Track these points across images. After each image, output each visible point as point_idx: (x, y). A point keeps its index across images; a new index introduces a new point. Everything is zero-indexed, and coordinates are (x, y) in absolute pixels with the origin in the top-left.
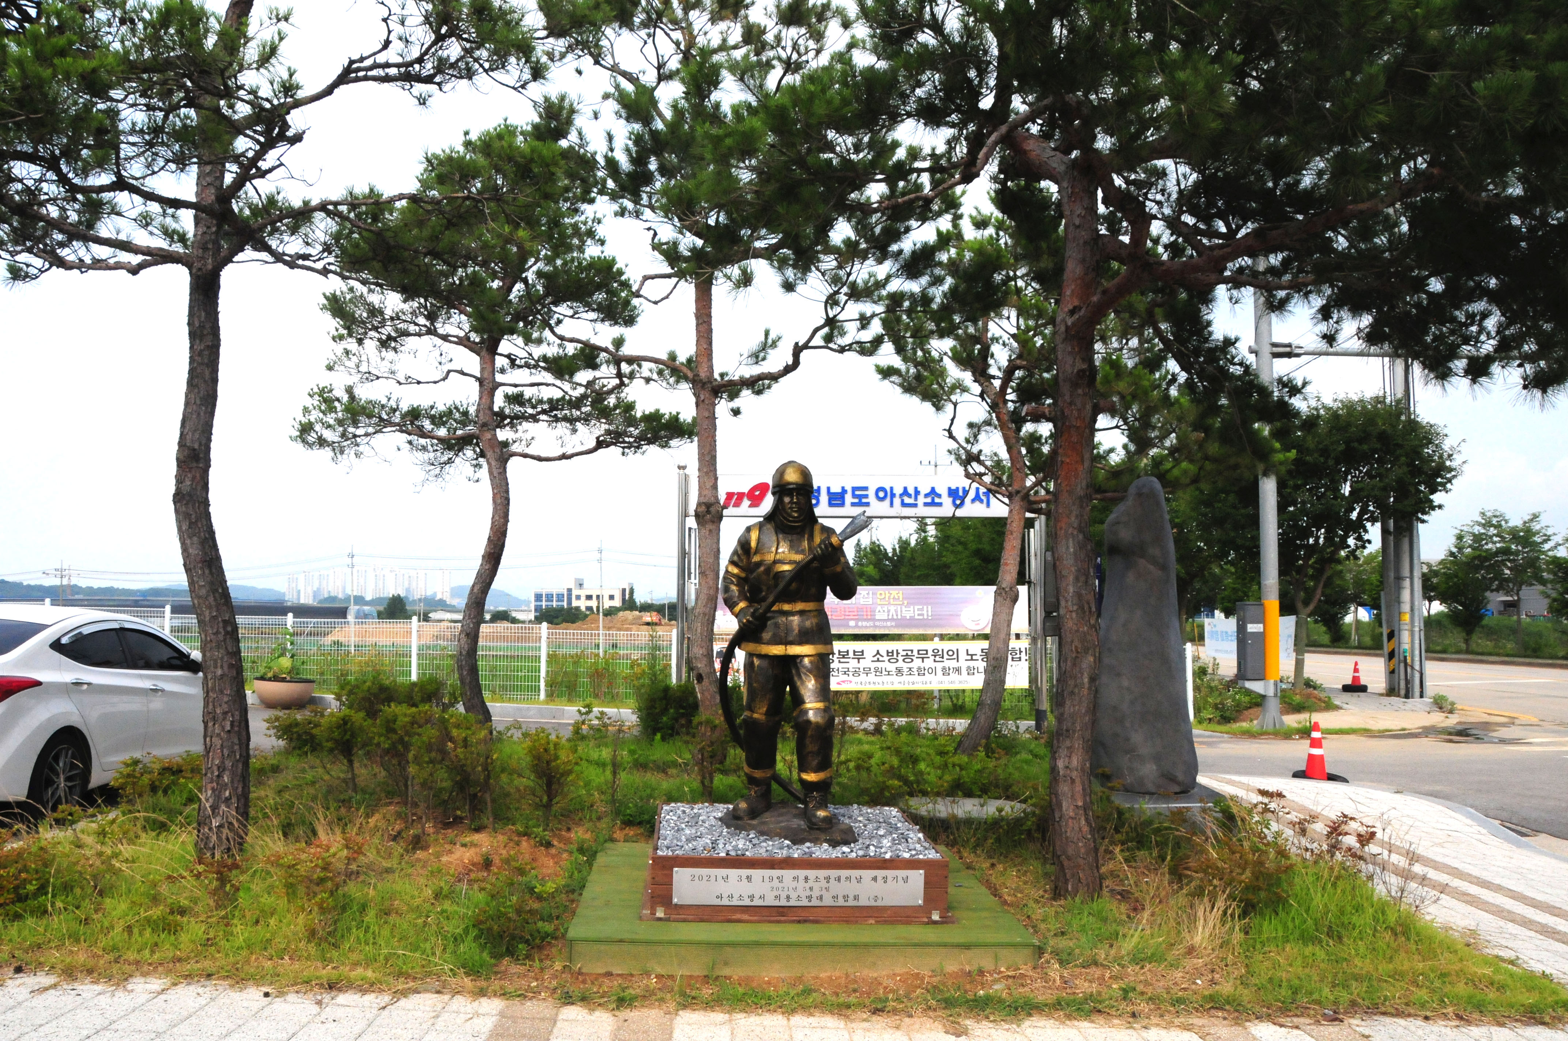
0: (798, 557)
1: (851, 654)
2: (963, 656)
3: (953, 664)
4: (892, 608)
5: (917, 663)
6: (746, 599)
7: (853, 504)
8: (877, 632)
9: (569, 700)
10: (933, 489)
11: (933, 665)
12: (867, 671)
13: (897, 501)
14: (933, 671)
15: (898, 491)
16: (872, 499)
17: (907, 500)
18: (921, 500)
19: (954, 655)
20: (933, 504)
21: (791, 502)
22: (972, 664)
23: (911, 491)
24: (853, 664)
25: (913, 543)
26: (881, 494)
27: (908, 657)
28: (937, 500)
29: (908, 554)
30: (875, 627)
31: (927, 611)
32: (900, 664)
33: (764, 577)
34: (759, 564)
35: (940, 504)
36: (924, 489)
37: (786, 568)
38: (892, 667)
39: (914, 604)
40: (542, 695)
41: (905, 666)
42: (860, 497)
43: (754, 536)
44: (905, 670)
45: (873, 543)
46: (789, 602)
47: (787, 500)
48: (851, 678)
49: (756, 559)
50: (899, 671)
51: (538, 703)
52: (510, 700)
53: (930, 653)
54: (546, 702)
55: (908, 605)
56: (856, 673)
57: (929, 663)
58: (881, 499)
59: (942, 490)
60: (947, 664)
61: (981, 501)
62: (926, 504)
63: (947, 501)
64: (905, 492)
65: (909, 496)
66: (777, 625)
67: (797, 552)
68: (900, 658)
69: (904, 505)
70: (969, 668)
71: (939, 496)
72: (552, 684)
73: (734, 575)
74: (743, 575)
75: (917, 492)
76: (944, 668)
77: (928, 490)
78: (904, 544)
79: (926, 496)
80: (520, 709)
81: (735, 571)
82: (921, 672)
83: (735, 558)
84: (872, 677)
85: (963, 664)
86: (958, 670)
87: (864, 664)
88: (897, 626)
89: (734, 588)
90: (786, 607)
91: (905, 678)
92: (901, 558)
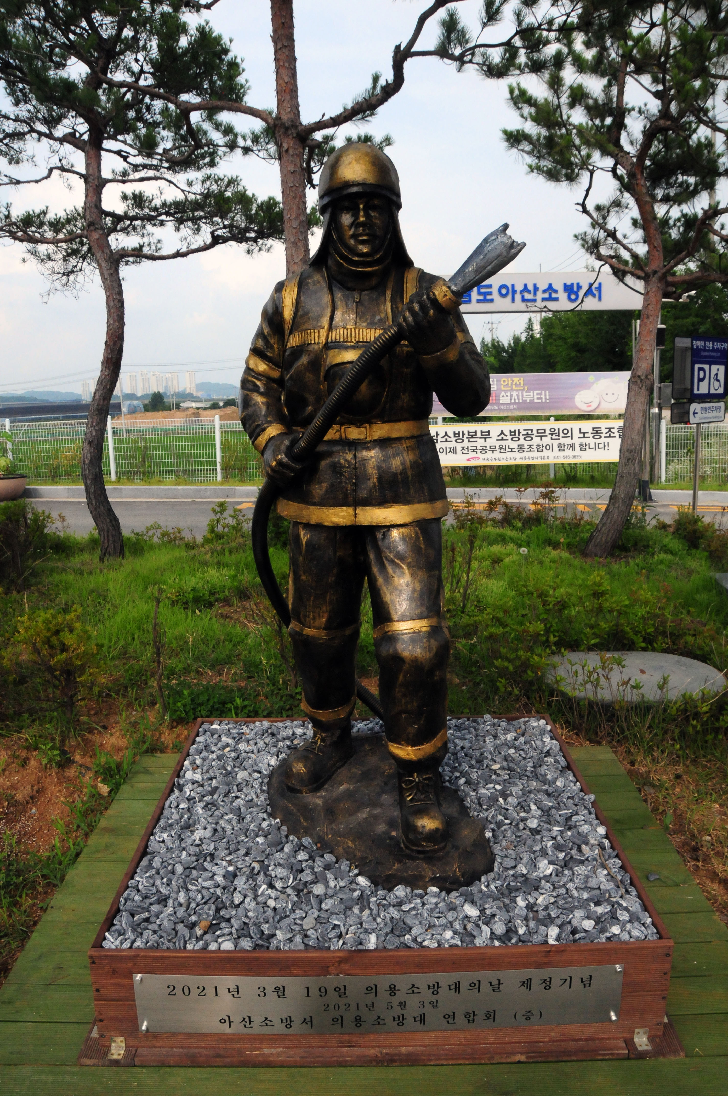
0: (371, 335)
1: (479, 434)
2: (576, 434)
3: (567, 441)
4: (515, 394)
5: (536, 440)
6: (281, 419)
7: (479, 301)
8: (502, 414)
9: (242, 481)
10: (550, 285)
11: (550, 442)
12: (493, 449)
13: (518, 297)
14: (550, 448)
15: (519, 288)
16: (495, 296)
17: (527, 296)
18: (540, 295)
19: (569, 433)
20: (550, 299)
21: (355, 224)
22: (584, 441)
23: (531, 287)
24: (480, 442)
25: (523, 339)
26: (504, 291)
27: (529, 436)
28: (554, 295)
29: (520, 348)
30: (500, 410)
31: (545, 396)
32: (522, 441)
33: (309, 377)
34: (299, 351)
35: (556, 299)
36: (543, 286)
37: (350, 356)
38: (514, 445)
39: (534, 389)
40: (219, 477)
41: (526, 444)
42: (485, 294)
43: (289, 299)
44: (526, 447)
45: (493, 340)
46: (358, 424)
47: (346, 219)
48: (479, 455)
49: (294, 341)
50: (521, 448)
51: (215, 483)
52: (191, 483)
53: (548, 432)
54: (222, 483)
55: (528, 391)
56: (484, 450)
57: (547, 440)
58: (504, 296)
59: (559, 286)
60: (562, 441)
61: (594, 296)
62: (544, 299)
63: (562, 295)
64: (525, 289)
65: (529, 292)
66: (336, 469)
67: (371, 325)
68: (522, 437)
69: (524, 300)
70: (581, 445)
71: (556, 291)
72: (225, 468)
73: (259, 375)
74: (275, 374)
75: (536, 289)
76: (559, 445)
77: (546, 287)
78: (517, 340)
79: (544, 291)
80: (198, 491)
81: (262, 367)
82: (540, 448)
83: (260, 343)
84: (497, 454)
85: (577, 441)
86: (572, 446)
87: (490, 442)
88: (519, 409)
89: (259, 399)
90: (354, 433)
91: (526, 454)
92: (514, 350)
